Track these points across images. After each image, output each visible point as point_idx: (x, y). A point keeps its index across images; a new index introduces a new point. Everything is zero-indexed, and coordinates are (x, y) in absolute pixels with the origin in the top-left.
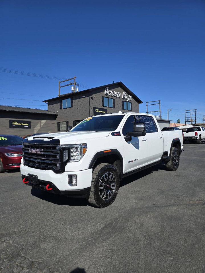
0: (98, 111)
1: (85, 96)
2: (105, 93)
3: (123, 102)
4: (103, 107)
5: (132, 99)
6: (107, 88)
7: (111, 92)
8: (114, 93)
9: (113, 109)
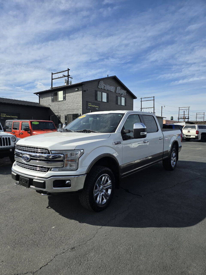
1: (78, 89)
2: (99, 87)
3: (117, 97)
4: (96, 102)
5: (126, 95)
6: (101, 82)
7: (104, 86)
8: (108, 87)
9: (107, 104)
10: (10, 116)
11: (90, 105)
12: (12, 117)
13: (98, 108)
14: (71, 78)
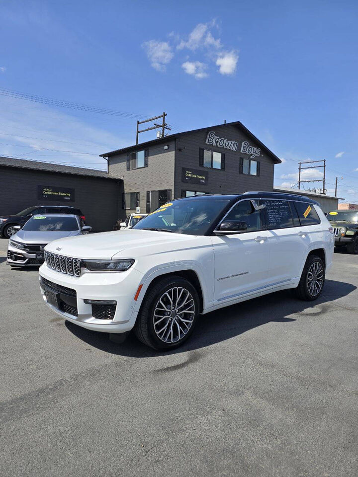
0: (190, 175)
1: (168, 146)
2: (207, 142)
3: (241, 160)
4: (201, 169)
5: (261, 155)
6: (210, 133)
7: (217, 141)
8: (224, 143)
9: (222, 172)
10: (57, 194)
11: (188, 174)
12: (62, 194)
13: (203, 179)
14: (168, 129)
